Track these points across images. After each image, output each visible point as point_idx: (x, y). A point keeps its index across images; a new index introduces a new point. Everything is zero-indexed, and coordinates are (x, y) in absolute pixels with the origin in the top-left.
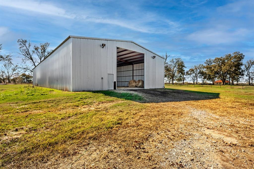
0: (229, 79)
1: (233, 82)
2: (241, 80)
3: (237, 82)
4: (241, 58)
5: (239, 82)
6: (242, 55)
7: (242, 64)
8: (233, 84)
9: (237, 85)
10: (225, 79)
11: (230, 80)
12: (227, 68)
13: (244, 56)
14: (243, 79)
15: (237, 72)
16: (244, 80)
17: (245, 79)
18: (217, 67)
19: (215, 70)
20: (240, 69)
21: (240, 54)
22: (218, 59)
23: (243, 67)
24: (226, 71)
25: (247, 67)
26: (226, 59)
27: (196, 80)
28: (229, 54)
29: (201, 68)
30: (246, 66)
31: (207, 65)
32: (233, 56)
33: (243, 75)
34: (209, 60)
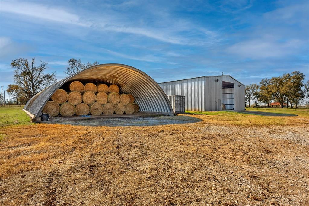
0: (287, 101)
1: (292, 105)
2: (301, 103)
3: (297, 104)
4: (301, 78)
5: (298, 105)
6: (302, 75)
7: (302, 85)
8: (292, 107)
9: (297, 108)
10: (283, 102)
11: (288, 103)
12: (286, 90)
13: (304, 76)
14: (304, 101)
15: (297, 94)
16: (305, 103)
17: (305, 101)
18: (274, 87)
19: (273, 91)
20: (300, 90)
21: (299, 73)
22: (276, 79)
23: (303, 88)
24: (285, 92)
25: (308, 88)
26: (285, 79)
27: (249, 102)
28: (287, 73)
29: (254, 88)
30: (306, 87)
31: (263, 85)
32: (292, 76)
33: (303, 97)
34: (265, 80)
